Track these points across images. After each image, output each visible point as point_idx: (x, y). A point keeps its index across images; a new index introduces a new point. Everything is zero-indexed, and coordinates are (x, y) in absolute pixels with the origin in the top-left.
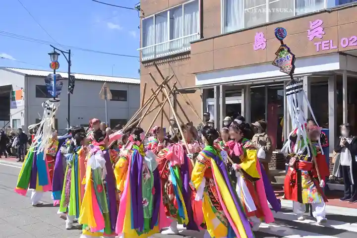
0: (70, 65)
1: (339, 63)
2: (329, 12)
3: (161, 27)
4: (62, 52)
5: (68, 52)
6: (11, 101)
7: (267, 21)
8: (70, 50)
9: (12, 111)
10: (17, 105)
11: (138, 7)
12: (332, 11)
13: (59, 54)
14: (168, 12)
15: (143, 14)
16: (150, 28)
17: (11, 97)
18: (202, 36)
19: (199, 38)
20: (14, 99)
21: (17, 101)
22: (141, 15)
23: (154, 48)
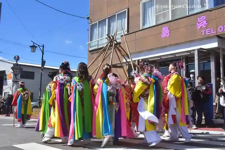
0: (43, 54)
1: (217, 43)
2: (210, 11)
3: (102, 29)
4: (38, 45)
5: (42, 46)
6: (4, 80)
7: (170, 19)
8: (43, 45)
9: (4, 87)
10: (8, 83)
11: (88, 17)
12: (212, 10)
13: (37, 47)
14: (107, 19)
15: (91, 21)
16: (95, 30)
17: (4, 78)
18: (128, 32)
19: (126, 33)
20: (6, 79)
21: (8, 81)
22: (90, 22)
23: (97, 41)
